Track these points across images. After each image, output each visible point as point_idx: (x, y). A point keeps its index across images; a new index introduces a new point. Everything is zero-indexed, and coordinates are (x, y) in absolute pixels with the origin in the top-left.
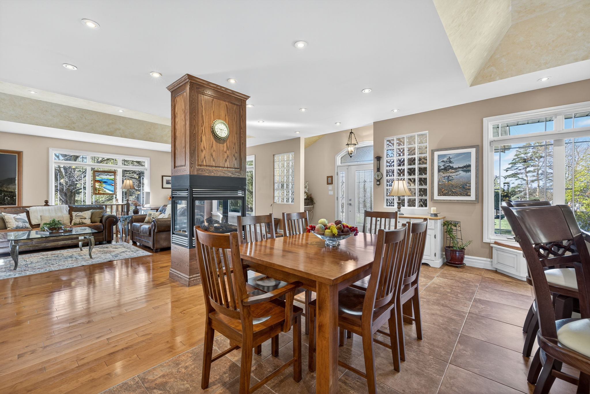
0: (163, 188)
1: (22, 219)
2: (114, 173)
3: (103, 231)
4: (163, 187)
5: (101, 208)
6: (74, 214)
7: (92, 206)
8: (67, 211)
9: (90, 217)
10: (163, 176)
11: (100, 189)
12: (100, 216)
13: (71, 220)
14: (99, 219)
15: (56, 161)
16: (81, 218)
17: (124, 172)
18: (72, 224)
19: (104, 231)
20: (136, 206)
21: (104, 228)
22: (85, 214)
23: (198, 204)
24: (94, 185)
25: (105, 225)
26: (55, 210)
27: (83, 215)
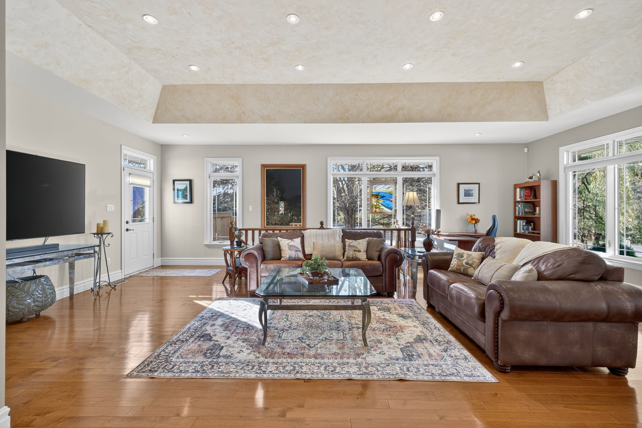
0: (459, 203)
1: (295, 247)
2: (395, 182)
3: (382, 275)
4: (460, 201)
5: (378, 235)
6: (348, 242)
7: (368, 231)
8: (340, 237)
9: (366, 249)
10: (459, 184)
11: (377, 207)
12: (378, 249)
13: (344, 251)
14: (377, 254)
15: (334, 173)
16: (355, 251)
17: (405, 181)
18: (345, 258)
19: (384, 275)
20: (428, 235)
21: (384, 271)
22: (359, 244)
23: (523, 231)
24: (371, 201)
25: (384, 265)
26: (328, 235)
27: (358, 246)
